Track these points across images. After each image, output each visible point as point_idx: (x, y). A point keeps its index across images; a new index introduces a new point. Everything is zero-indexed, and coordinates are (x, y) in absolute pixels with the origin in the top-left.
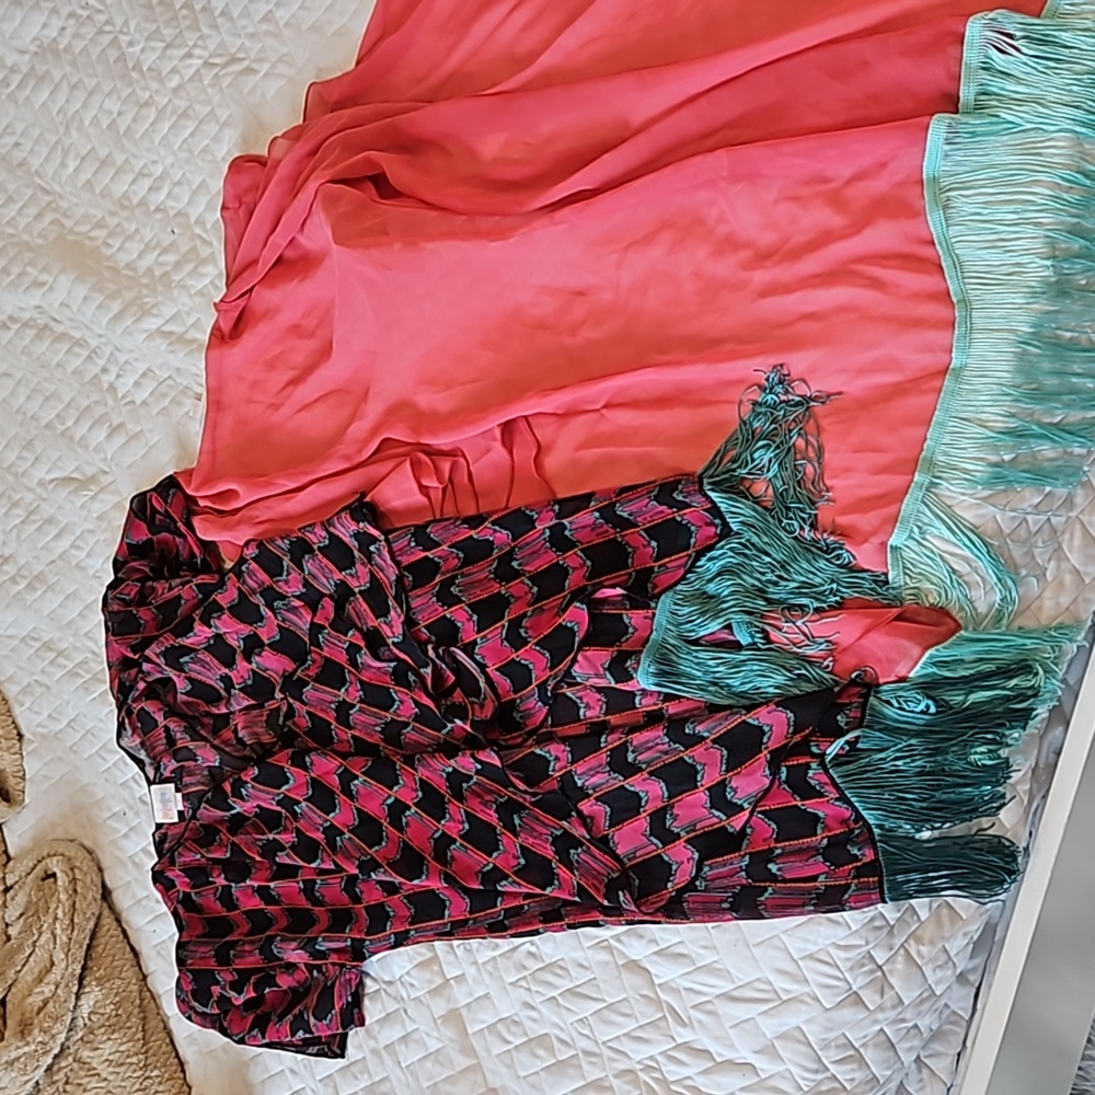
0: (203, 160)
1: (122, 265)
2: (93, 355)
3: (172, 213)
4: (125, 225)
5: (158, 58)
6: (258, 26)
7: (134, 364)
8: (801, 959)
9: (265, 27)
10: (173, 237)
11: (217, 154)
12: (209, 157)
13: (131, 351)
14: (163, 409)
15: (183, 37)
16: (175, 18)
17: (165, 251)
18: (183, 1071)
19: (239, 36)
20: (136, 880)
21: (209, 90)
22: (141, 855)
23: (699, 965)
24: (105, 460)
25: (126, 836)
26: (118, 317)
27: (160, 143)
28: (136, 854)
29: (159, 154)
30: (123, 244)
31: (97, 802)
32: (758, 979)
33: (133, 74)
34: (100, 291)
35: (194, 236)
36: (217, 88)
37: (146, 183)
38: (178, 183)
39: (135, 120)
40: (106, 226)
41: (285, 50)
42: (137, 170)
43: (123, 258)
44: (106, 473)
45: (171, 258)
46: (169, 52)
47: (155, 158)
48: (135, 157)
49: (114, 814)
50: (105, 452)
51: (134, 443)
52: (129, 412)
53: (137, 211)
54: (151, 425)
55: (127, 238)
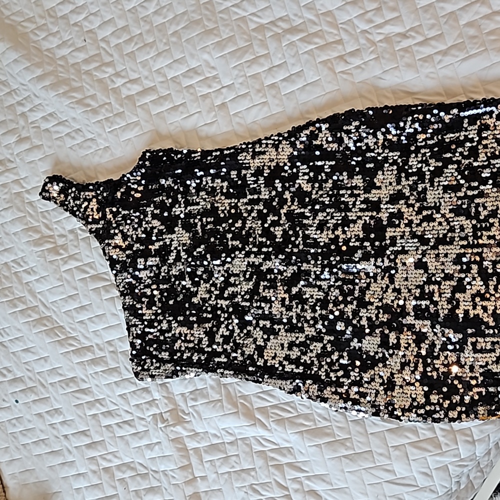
0: (115, 7)
1: (45, 48)
2: (13, 93)
3: (85, 30)
4: (50, 26)
7: (46, 107)
10: (84, 44)
11: (125, 6)
12: (120, 7)
13: (45, 100)
17: (78, 50)
18: (4, 492)
24: (12, 154)
26: (40, 78)
30: (46, 36)
34: (29, 60)
35: (99, 48)
38: (94, 14)
40: (36, 23)
43: (46, 45)
44: (13, 162)
45: (82, 56)
50: (12, 150)
51: (36, 151)
52: (35, 132)
53: (60, 21)
54: (49, 144)
55: (50, 34)
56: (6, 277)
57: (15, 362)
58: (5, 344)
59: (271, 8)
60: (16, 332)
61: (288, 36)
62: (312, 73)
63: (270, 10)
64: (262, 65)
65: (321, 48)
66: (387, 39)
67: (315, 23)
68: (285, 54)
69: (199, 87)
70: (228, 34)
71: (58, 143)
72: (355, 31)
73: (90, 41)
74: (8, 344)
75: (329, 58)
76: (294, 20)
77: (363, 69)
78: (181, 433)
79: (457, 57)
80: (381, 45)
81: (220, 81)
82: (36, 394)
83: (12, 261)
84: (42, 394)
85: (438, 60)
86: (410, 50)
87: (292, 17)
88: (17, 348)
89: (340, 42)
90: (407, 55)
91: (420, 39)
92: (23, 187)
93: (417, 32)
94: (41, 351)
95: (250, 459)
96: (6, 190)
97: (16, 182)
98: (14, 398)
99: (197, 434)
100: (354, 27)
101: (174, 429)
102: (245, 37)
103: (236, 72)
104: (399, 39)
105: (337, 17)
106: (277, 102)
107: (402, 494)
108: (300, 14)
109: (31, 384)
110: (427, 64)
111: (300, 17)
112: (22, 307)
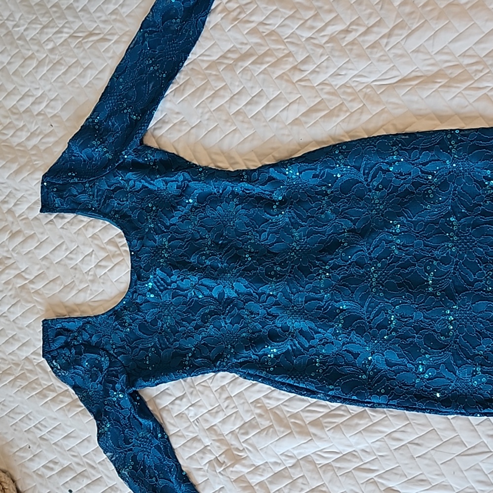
0: (73, 87)
1: (15, 144)
3: (49, 116)
4: (16, 123)
5: (37, 33)
6: (109, 16)
8: (489, 474)
9: (114, 17)
10: (52, 129)
11: (81, 84)
12: (77, 86)
13: (27, 190)
14: (51, 221)
15: (55, 22)
16: (47, 12)
17: (47, 135)
19: (96, 22)
20: (41, 484)
21: (76, 51)
22: (43, 470)
23: (433, 485)
24: (8, 251)
25: (31, 460)
26: (17, 172)
27: (41, 78)
28: (38, 469)
29: (39, 84)
30: (14, 133)
31: (8, 443)
32: (467, 487)
33: (20, 42)
35: (66, 128)
36: (82, 49)
37: (31, 100)
38: (54, 100)
39: (21, 66)
41: (128, 29)
42: (23, 93)
43: (16, 141)
44: (10, 258)
45: (52, 139)
46: (45, 30)
47: (38, 87)
48: (22, 86)
49: (21, 449)
50: (7, 247)
51: (30, 241)
52: (25, 223)
53: (24, 115)
54: (41, 230)
55: (17, 130)
56: (30, 371)
57: (59, 452)
58: (45, 437)
59: (218, 45)
60: (53, 422)
61: (240, 64)
62: (271, 90)
63: (217, 46)
64: (224, 97)
65: (273, 65)
66: (332, 39)
67: (261, 45)
68: (242, 80)
69: (170, 134)
70: (183, 79)
71: (49, 226)
72: (301, 41)
73: (57, 125)
74: (48, 437)
75: (283, 71)
76: (241, 48)
77: (318, 72)
78: (242, 472)
79: (401, 35)
80: (328, 45)
81: (188, 123)
82: (88, 477)
83: (32, 354)
84: (94, 475)
85: (385, 43)
86: (356, 42)
87: (239, 46)
88: (57, 437)
89: (289, 55)
90: (355, 47)
91: (362, 29)
92: (26, 279)
93: (358, 25)
94: (82, 433)
95: (316, 476)
96: (10, 287)
97: (18, 276)
98: (66, 488)
99: (257, 467)
100: (299, 37)
101: (234, 469)
102: (200, 76)
103: (200, 111)
104: (343, 36)
105: (281, 34)
106: (246, 126)
107: (478, 464)
108: (245, 41)
109: (80, 470)
110: (375, 50)
111: (246, 44)
112: (52, 395)
